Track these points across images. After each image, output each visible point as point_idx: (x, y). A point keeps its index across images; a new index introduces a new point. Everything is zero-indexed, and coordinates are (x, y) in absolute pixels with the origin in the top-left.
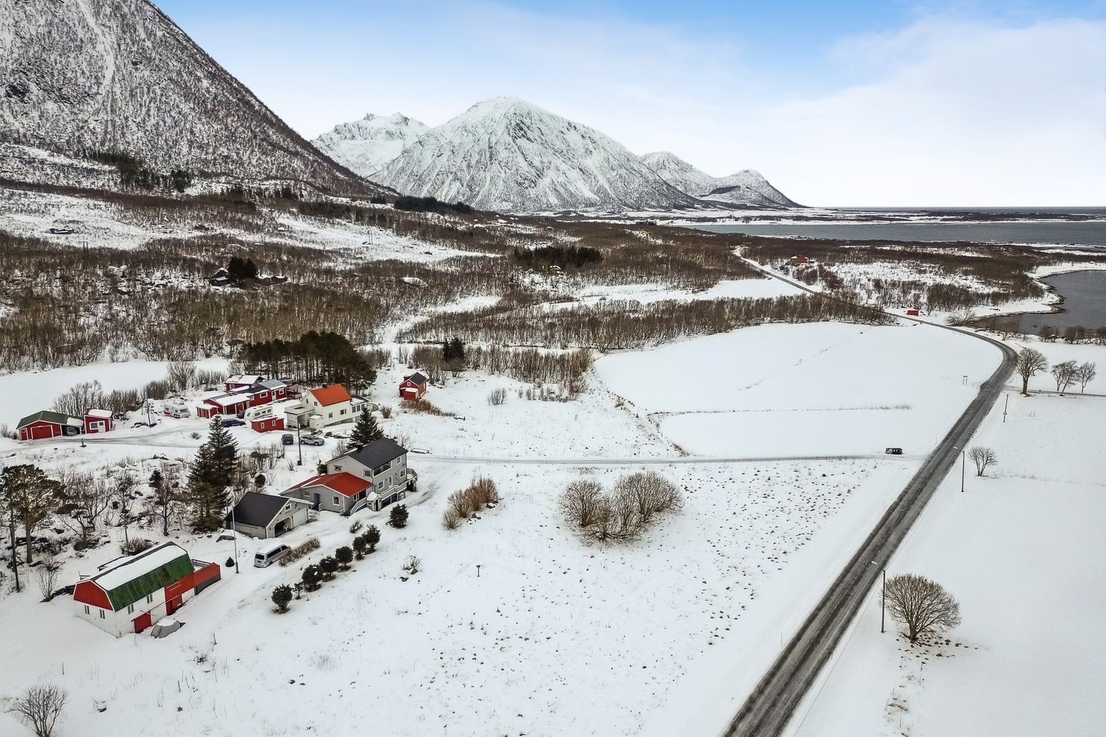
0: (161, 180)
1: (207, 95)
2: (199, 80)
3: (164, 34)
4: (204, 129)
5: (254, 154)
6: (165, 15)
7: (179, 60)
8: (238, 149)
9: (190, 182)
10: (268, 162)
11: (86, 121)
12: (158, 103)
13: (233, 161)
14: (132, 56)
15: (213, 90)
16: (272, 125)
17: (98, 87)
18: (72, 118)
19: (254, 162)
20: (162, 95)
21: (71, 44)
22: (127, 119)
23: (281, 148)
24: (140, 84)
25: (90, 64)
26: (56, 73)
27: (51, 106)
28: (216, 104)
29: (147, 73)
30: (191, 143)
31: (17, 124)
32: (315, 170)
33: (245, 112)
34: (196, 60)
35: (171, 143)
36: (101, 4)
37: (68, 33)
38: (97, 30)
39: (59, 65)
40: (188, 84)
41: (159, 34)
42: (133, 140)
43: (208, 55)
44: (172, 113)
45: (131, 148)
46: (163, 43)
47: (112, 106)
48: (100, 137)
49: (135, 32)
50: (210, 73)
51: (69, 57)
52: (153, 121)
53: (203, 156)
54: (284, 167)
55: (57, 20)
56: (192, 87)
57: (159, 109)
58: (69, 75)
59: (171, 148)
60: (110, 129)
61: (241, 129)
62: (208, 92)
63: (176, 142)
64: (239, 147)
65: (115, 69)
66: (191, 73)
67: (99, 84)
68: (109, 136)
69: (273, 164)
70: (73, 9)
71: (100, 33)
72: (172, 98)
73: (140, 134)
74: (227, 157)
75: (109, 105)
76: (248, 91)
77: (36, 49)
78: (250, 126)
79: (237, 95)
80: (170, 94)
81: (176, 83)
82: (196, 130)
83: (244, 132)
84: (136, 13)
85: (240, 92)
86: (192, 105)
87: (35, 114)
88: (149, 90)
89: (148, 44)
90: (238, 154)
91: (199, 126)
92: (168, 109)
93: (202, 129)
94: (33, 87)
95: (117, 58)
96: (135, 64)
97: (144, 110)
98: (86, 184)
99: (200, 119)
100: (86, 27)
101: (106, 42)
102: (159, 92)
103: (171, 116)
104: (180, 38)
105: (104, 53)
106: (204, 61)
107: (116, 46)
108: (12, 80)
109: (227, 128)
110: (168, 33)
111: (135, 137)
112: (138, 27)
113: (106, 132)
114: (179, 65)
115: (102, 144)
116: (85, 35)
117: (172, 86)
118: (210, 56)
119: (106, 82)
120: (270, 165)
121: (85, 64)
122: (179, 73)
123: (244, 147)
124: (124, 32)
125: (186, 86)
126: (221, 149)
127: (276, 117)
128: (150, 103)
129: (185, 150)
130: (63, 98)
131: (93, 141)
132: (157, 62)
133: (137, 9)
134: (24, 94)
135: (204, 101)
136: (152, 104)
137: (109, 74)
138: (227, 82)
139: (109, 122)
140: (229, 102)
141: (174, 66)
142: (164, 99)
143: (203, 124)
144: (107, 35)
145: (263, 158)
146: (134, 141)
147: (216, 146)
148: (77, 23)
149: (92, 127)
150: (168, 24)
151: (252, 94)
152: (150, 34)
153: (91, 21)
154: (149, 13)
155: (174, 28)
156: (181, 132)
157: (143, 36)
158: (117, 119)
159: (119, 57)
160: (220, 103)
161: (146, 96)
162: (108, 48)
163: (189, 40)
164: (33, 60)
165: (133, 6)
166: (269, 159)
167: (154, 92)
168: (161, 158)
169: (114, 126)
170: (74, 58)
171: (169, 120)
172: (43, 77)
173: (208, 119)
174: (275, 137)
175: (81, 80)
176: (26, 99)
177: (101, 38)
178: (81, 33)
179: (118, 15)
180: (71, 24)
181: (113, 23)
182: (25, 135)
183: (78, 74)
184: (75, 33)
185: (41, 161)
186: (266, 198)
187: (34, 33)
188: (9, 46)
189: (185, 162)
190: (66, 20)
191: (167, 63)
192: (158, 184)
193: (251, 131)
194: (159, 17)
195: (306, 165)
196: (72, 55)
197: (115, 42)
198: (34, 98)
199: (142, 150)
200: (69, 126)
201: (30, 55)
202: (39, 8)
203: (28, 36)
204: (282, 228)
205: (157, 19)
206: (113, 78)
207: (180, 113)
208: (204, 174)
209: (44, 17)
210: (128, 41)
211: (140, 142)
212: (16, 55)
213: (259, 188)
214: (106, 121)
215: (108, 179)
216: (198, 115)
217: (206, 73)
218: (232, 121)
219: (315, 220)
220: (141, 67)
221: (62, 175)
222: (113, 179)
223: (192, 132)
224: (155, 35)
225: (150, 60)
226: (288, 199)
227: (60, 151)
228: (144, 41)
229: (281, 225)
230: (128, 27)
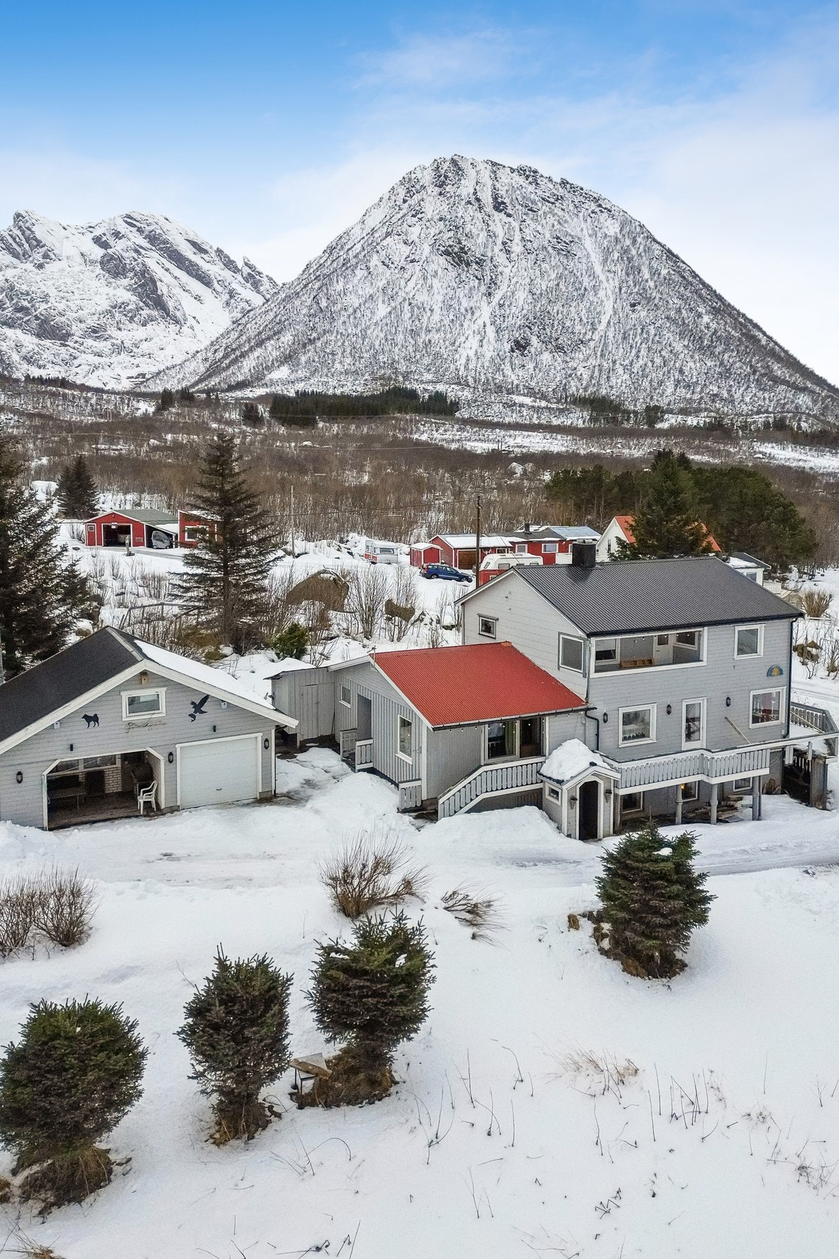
0: (632, 415)
1: (706, 331)
2: (700, 316)
3: (669, 272)
4: (694, 367)
5: (750, 390)
6: (675, 253)
7: (681, 297)
8: (731, 386)
9: (662, 416)
10: (764, 399)
11: (575, 369)
12: (650, 343)
13: (722, 400)
14: (631, 298)
15: (713, 326)
16: (779, 359)
17: (593, 333)
18: (563, 367)
19: (747, 399)
20: (655, 335)
21: (575, 293)
22: (614, 362)
23: (785, 382)
24: (635, 326)
25: (589, 311)
26: (556, 323)
27: (546, 357)
28: (714, 340)
29: (643, 314)
30: (677, 383)
31: (513, 376)
32: (827, 406)
33: (747, 347)
34: (700, 296)
35: (656, 385)
36: (611, 250)
37: (574, 282)
38: (602, 278)
39: (560, 315)
40: (686, 322)
41: (664, 272)
42: (617, 383)
43: (715, 291)
44: (663, 353)
45: (613, 392)
46: (668, 281)
47: (602, 351)
48: (584, 383)
49: (639, 273)
50: (714, 308)
51: (570, 306)
52: (641, 362)
53: (688, 396)
54: (785, 404)
55: (566, 272)
56: (691, 323)
57: (649, 349)
58: (568, 324)
59: (655, 389)
60: (597, 373)
61: (738, 365)
62: (708, 327)
63: (661, 383)
64: (732, 383)
65: (611, 313)
66: (691, 310)
67: (594, 329)
68: (593, 382)
69: (770, 401)
70: (584, 260)
71: (604, 280)
72: (666, 337)
73: (626, 376)
74: (716, 395)
75: (600, 350)
76: (756, 326)
77: (543, 302)
78: (750, 361)
79: (741, 330)
80: (665, 333)
81: (674, 321)
82: (686, 369)
83: (741, 368)
84: (643, 254)
85: (745, 326)
86: (686, 343)
87: (531, 366)
88: (642, 331)
89: (651, 284)
90: (729, 391)
91: (691, 364)
92: (659, 349)
93: (693, 367)
94: (534, 340)
95: (616, 302)
96: (633, 305)
97: (634, 352)
98: (555, 422)
99: (692, 357)
100: (593, 276)
101: (609, 286)
102: (652, 332)
103: (661, 356)
104: (686, 274)
105: (605, 299)
106: (709, 297)
107: (617, 290)
108: (517, 335)
109: (722, 364)
110: (674, 270)
111: (619, 381)
112: (643, 268)
113: (592, 377)
114: (680, 302)
115: (585, 389)
116: (589, 283)
117: (668, 325)
118: (718, 292)
119: (601, 327)
120: (767, 402)
121: (584, 311)
122: (679, 311)
123: (739, 383)
124: (628, 274)
125: (684, 323)
126: (711, 387)
127: (786, 352)
128: (641, 344)
129: (670, 390)
130: (559, 348)
131: (577, 388)
132: (656, 301)
133: (645, 250)
134: (525, 348)
135: (700, 338)
136: (644, 345)
137: (605, 320)
138: (730, 315)
139: (597, 368)
140: (729, 338)
141: (674, 303)
142: (657, 338)
143: (695, 362)
144: (611, 281)
145: (760, 394)
146: (617, 385)
147: (705, 385)
148: (584, 273)
149: (579, 374)
150: (675, 262)
151: (760, 329)
152: (655, 273)
153: (598, 269)
154: (656, 252)
155: (682, 265)
156: (669, 372)
157: (647, 276)
158: (605, 364)
159: (618, 300)
160: (719, 338)
161: (638, 337)
162: (609, 292)
163: (695, 276)
164: (538, 314)
165: (642, 247)
166: (766, 395)
167: (648, 333)
168: (641, 400)
169: (600, 371)
170: (575, 307)
171: (658, 361)
172: (545, 329)
173: (701, 356)
174: (779, 372)
175: (578, 328)
176: (526, 352)
177: (605, 284)
178: (586, 282)
179: (625, 258)
180: (579, 274)
181: (619, 268)
182: (517, 385)
183: (576, 322)
184: (581, 283)
185: (522, 405)
186: (751, 430)
187: (544, 288)
188: (521, 303)
189: (666, 401)
190: (575, 271)
191: (667, 302)
192: (628, 420)
193: (751, 366)
194: (667, 256)
195: (815, 402)
196: (574, 304)
197: (617, 286)
198: (533, 350)
199: (624, 393)
200: (558, 375)
201: (537, 309)
202: (553, 264)
203: (539, 292)
204: (761, 456)
205: (664, 257)
206: (609, 322)
207: (671, 351)
208: (684, 412)
209: (556, 272)
210: (631, 283)
211: (624, 385)
212: (525, 312)
213: (746, 422)
214: (594, 367)
215: (578, 418)
216: (691, 353)
217: (708, 308)
218: (730, 357)
219: (810, 450)
220: (638, 308)
221: (535, 416)
222: (582, 417)
223: (681, 371)
224: (659, 274)
225: (649, 300)
226: (780, 430)
227: (544, 397)
228: (647, 281)
229: (760, 452)
230: (633, 270)
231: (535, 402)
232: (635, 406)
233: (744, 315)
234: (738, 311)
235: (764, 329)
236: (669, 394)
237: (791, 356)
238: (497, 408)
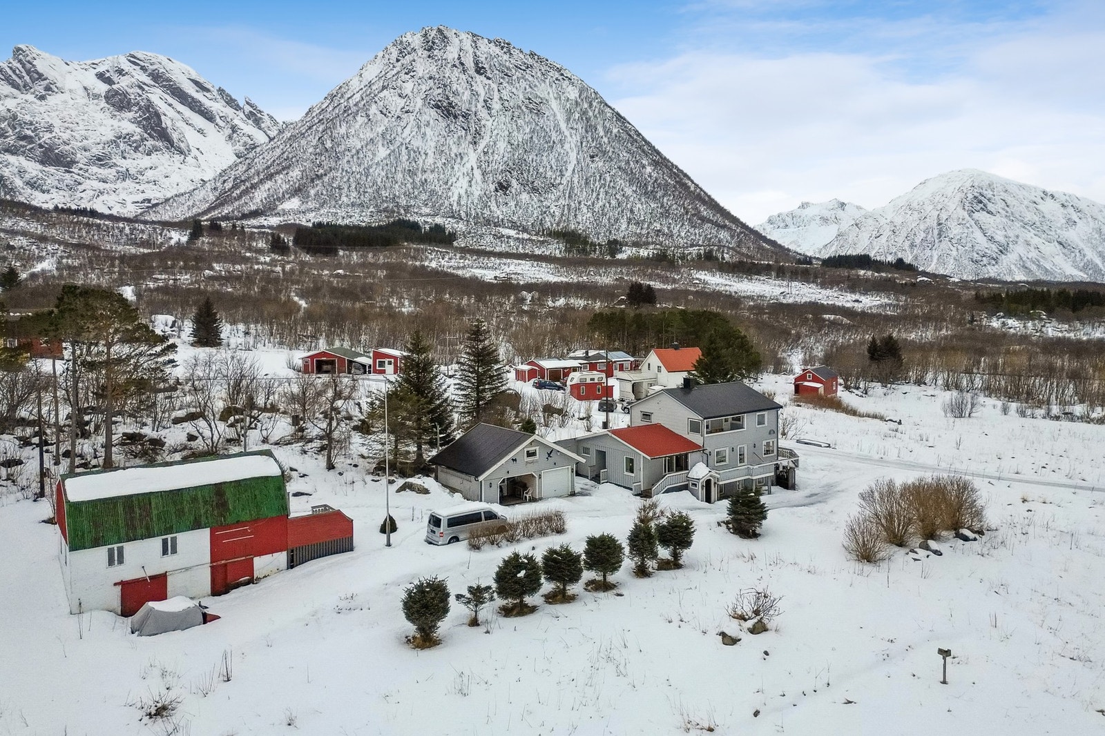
0: (597, 247)
1: (649, 179)
2: (644, 167)
3: (619, 131)
4: (642, 208)
5: (684, 227)
6: (623, 116)
7: (629, 152)
8: (670, 224)
9: (621, 248)
10: (696, 234)
11: (549, 207)
12: (607, 188)
13: (663, 234)
14: (591, 150)
15: (654, 175)
16: (704, 202)
17: (561, 178)
18: (539, 205)
19: (683, 234)
20: (611, 181)
21: (546, 145)
22: (580, 203)
23: (709, 221)
24: (594, 173)
25: (557, 160)
26: (531, 169)
27: (525, 197)
28: (656, 186)
29: (601, 164)
30: (629, 221)
31: (498, 212)
32: (741, 240)
33: (680, 193)
34: (643, 151)
35: (613, 221)
36: (572, 111)
37: (545, 137)
38: (567, 133)
39: (534, 163)
40: (634, 171)
41: (615, 131)
42: (583, 220)
43: (654, 147)
44: (617, 196)
45: (580, 227)
46: (618, 137)
47: (570, 193)
48: (557, 219)
49: (596, 131)
50: (654, 161)
51: (542, 155)
52: (601, 203)
53: (638, 231)
54: (711, 238)
55: (538, 128)
56: (637, 173)
57: (607, 193)
58: (541, 170)
59: (613, 225)
60: (566, 212)
61: (674, 207)
62: (650, 176)
63: (617, 220)
64: (671, 221)
65: (576, 163)
66: (637, 162)
67: (562, 175)
68: (564, 218)
69: (700, 236)
70: (551, 118)
71: (569, 136)
72: (619, 183)
73: (589, 215)
74: (659, 231)
75: (568, 192)
76: (686, 175)
77: (520, 152)
78: (683, 204)
79: (675, 178)
80: (618, 180)
81: (624, 171)
82: (635, 210)
83: (677, 209)
84: (598, 116)
85: (678, 176)
86: (634, 188)
87: (512, 204)
88: (600, 179)
89: (605, 140)
90: (669, 228)
91: (639, 206)
92: (614, 193)
93: (641, 208)
94: (514, 183)
95: (578, 154)
96: (592, 157)
97: (595, 195)
98: (538, 252)
99: (640, 200)
100: (559, 131)
101: (572, 141)
102: (608, 179)
103: (616, 198)
104: (632, 133)
105: (569, 151)
106: (650, 152)
107: (579, 144)
108: (500, 178)
109: (662, 206)
110: (622, 130)
111: (584, 218)
112: (598, 127)
113: (562, 214)
114: (628, 155)
115: (558, 224)
116: (557, 137)
117: (620, 173)
118: (656, 148)
119: (568, 174)
120: (697, 237)
121: (554, 160)
122: (628, 162)
123: (676, 221)
124: (587, 132)
125: (632, 172)
126: (655, 224)
127: (709, 197)
128: (600, 188)
129: (624, 226)
130: (535, 190)
131: (551, 223)
132: (610, 154)
133: (599, 112)
134: (507, 189)
135: (645, 184)
136: (602, 189)
137: (570, 168)
138: (666, 166)
139: (566, 207)
140: (667, 185)
141: (624, 156)
142: (612, 184)
143: (642, 204)
144: (574, 136)
145: (692, 230)
146: (583, 222)
147: (651, 222)
148: (552, 129)
149: (552, 211)
150: (623, 123)
151: (689, 178)
152: (608, 131)
153: (563, 126)
154: (608, 115)
155: (628, 125)
156: (622, 212)
157: (602, 133)
158: (572, 204)
159: (580, 152)
160: (659, 185)
161: (597, 183)
162: (573, 146)
163: (639, 135)
164: (517, 161)
165: (597, 110)
166: (697, 231)
167: (605, 179)
168: (602, 234)
169: (569, 209)
170: (546, 156)
171: (614, 202)
172: (522, 174)
173: (646, 199)
174: (705, 213)
175: (549, 174)
176: (508, 192)
177: (569, 139)
178: (554, 136)
179: (584, 118)
180: (548, 130)
181: (579, 126)
182: (502, 220)
183: (548, 169)
184: (550, 137)
185: (509, 237)
186: (688, 260)
187: (521, 140)
188: (502, 151)
189: (622, 235)
190: (545, 127)
191: (618, 154)
192: (595, 251)
193: (684, 208)
194: (617, 118)
195: (732, 237)
196: (545, 154)
197: (579, 141)
198: (513, 191)
199: (589, 228)
200: (535, 212)
201: (516, 157)
202: (527, 121)
203: (516, 143)
204: (698, 282)
205: (615, 119)
206: (574, 170)
207: (623, 195)
208: (636, 244)
209: (529, 127)
210: (590, 138)
211: (588, 221)
212: (505, 159)
213: (683, 253)
214: (564, 206)
215: (556, 249)
216: (638, 197)
217: (650, 161)
218: (668, 200)
219: (733, 276)
220: (596, 159)
221: (521, 246)
222: (559, 248)
223: (632, 211)
224: (611, 132)
225: (605, 153)
226: (709, 260)
227: (525, 230)
228: (602, 137)
229: (697, 279)
230: (590, 128)
231: (519, 234)
232: (598, 238)
233: (676, 167)
234: (672, 163)
235: (692, 178)
236: (623, 230)
237: (713, 200)
238: (489, 239)
